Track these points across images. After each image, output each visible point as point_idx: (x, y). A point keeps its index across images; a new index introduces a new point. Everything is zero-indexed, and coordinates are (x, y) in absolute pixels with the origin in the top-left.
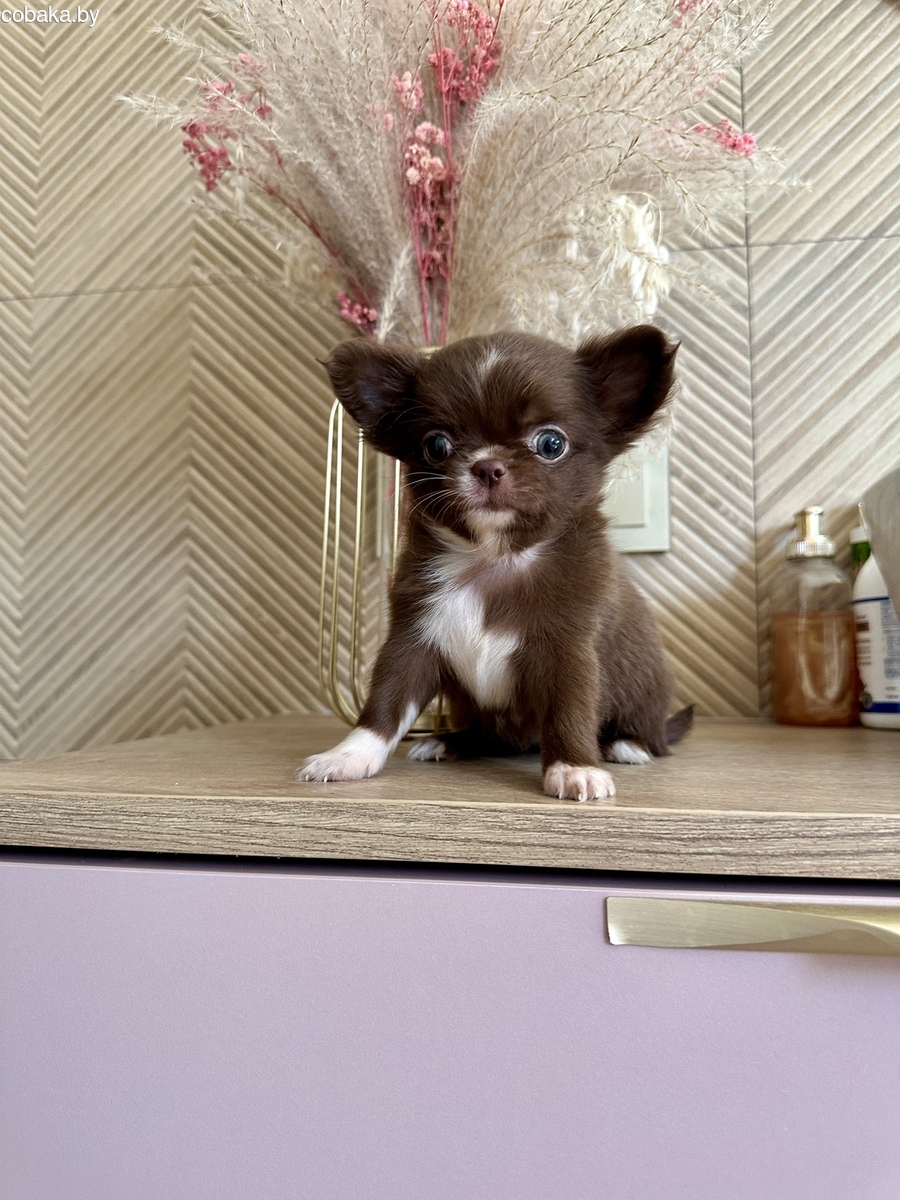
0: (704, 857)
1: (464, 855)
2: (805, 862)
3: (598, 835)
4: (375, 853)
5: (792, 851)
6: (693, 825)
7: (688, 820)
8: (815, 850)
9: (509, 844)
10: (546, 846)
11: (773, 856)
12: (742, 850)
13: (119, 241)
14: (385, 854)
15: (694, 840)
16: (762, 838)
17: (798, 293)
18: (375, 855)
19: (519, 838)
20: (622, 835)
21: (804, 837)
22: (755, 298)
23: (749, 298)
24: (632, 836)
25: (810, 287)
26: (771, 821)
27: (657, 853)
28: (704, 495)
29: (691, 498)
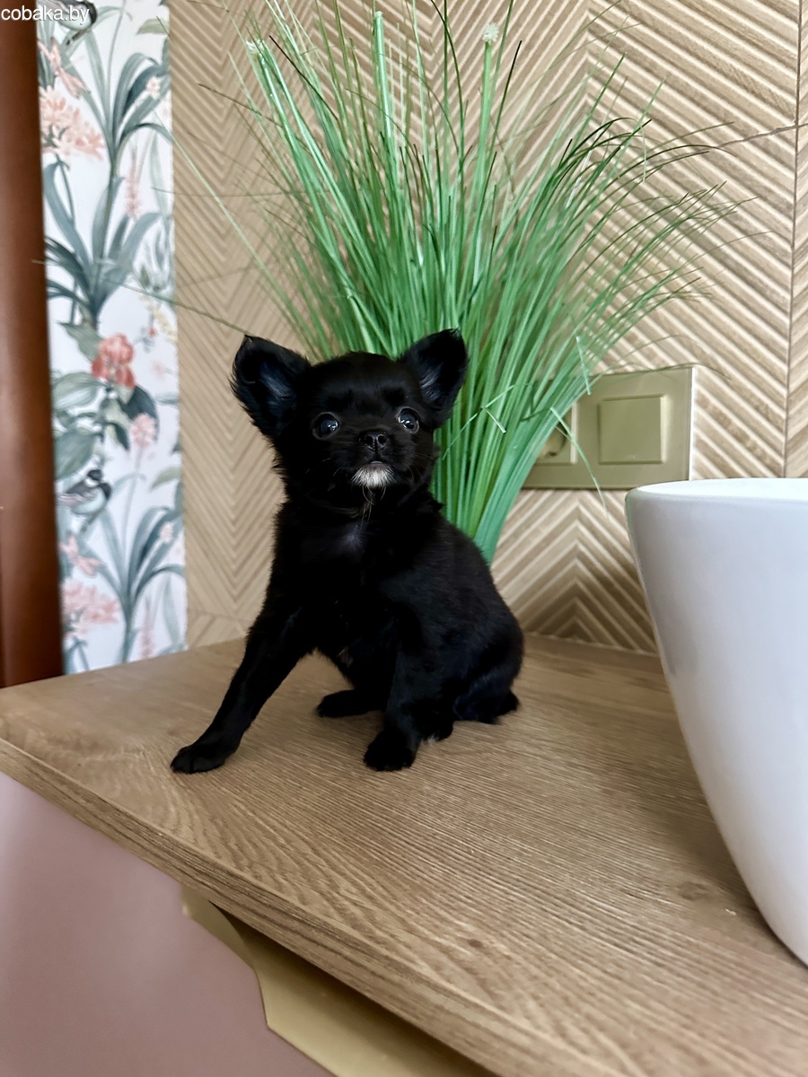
0: (205, 887)
2: (255, 918)
3: (159, 848)
5: (247, 905)
6: (200, 862)
7: (196, 856)
8: (260, 911)
9: (125, 836)
10: (139, 844)
11: (238, 904)
12: (222, 891)
15: (200, 872)
16: (232, 887)
19: (130, 834)
20: (169, 853)
21: (253, 898)
22: (801, 193)
23: (795, 194)
24: (173, 856)
26: (237, 877)
27: (185, 873)
28: (731, 428)
29: (715, 432)
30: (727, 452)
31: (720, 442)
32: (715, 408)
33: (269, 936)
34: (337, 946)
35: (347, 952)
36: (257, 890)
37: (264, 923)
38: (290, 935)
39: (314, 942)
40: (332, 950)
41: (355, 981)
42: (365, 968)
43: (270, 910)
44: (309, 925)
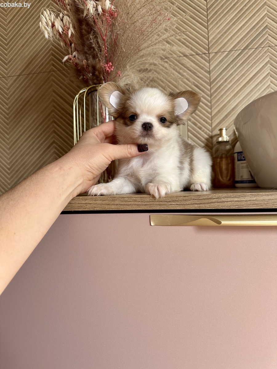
0: (172, 206)
1: (116, 208)
2: (196, 206)
3: (147, 202)
4: (95, 209)
5: (193, 203)
6: (169, 198)
8: (198, 203)
9: (127, 205)
10: (135, 205)
11: (188, 204)
12: (181, 203)
13: (31, 59)
14: (98, 209)
15: (170, 201)
16: (186, 200)
17: (223, 67)
18: (96, 209)
19: (129, 203)
22: (211, 69)
23: (209, 69)
25: (226, 65)
27: (161, 205)
28: (197, 126)
29: (193, 127)
30: (197, 132)
31: (195, 130)
32: (193, 121)
33: (203, 209)
34: (232, 199)
35: (236, 199)
36: (197, 196)
37: (201, 205)
38: (212, 204)
39: (223, 202)
40: (230, 201)
41: (239, 206)
42: (243, 201)
43: (204, 200)
44: (221, 198)
